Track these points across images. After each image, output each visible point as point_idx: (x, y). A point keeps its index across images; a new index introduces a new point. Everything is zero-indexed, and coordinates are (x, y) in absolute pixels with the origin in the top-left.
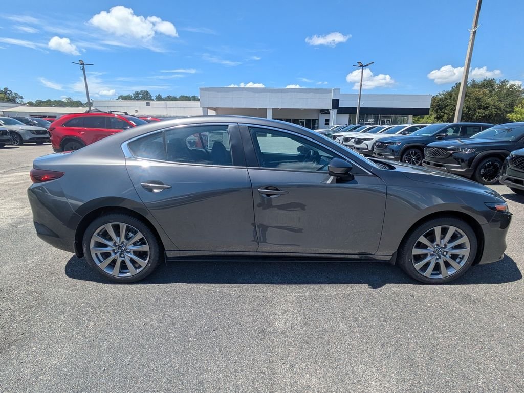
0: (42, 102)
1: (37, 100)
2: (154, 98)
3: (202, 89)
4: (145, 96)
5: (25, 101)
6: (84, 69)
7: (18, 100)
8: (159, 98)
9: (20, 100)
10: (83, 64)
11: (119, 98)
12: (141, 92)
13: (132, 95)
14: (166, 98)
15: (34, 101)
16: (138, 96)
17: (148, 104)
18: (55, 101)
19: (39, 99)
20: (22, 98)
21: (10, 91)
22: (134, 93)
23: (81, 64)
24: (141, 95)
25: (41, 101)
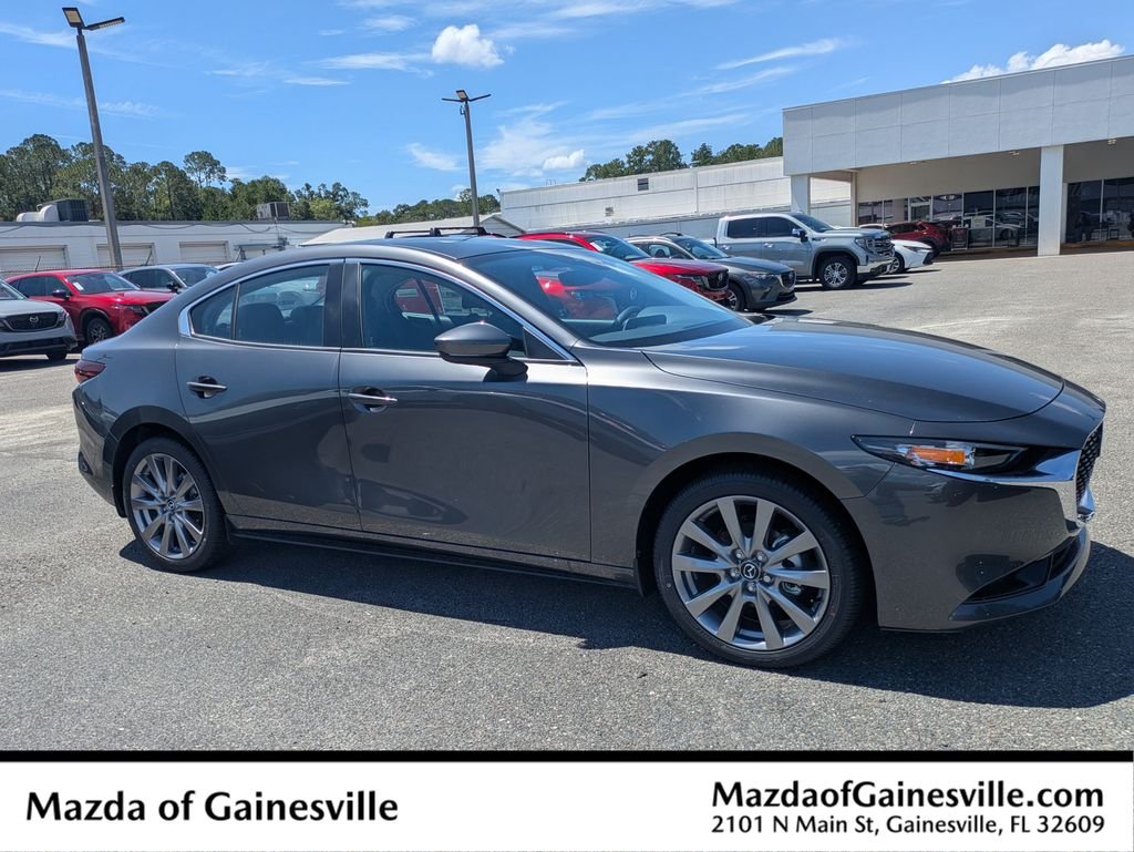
0: (409, 208)
1: (399, 206)
2: (687, 159)
3: (791, 115)
4: (664, 157)
5: (373, 211)
6: (467, 113)
7: (358, 212)
8: (704, 158)
9: (363, 209)
10: (466, 100)
11: (588, 174)
12: (650, 146)
13: (625, 160)
14: (724, 155)
15: (391, 209)
16: (641, 161)
17: (643, 185)
18: (436, 202)
19: (402, 204)
20: (366, 205)
21: (344, 189)
22: (630, 151)
23: (462, 100)
24: (650, 157)
25: (406, 208)
